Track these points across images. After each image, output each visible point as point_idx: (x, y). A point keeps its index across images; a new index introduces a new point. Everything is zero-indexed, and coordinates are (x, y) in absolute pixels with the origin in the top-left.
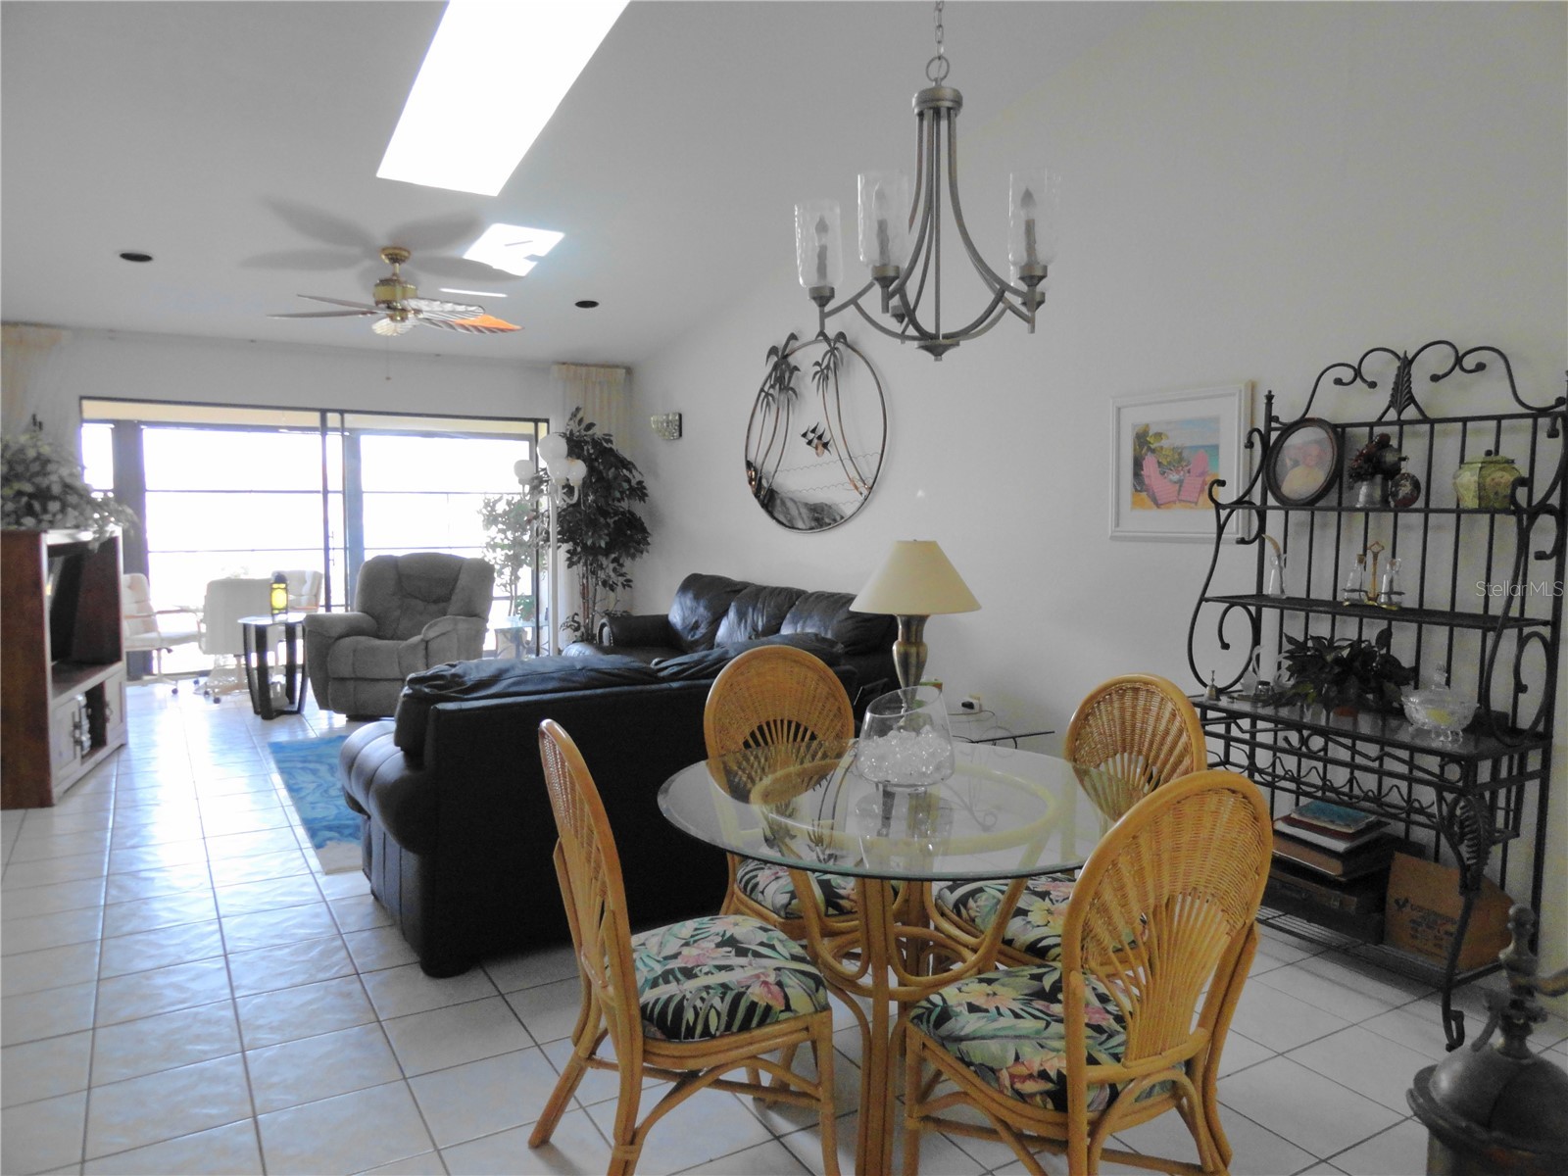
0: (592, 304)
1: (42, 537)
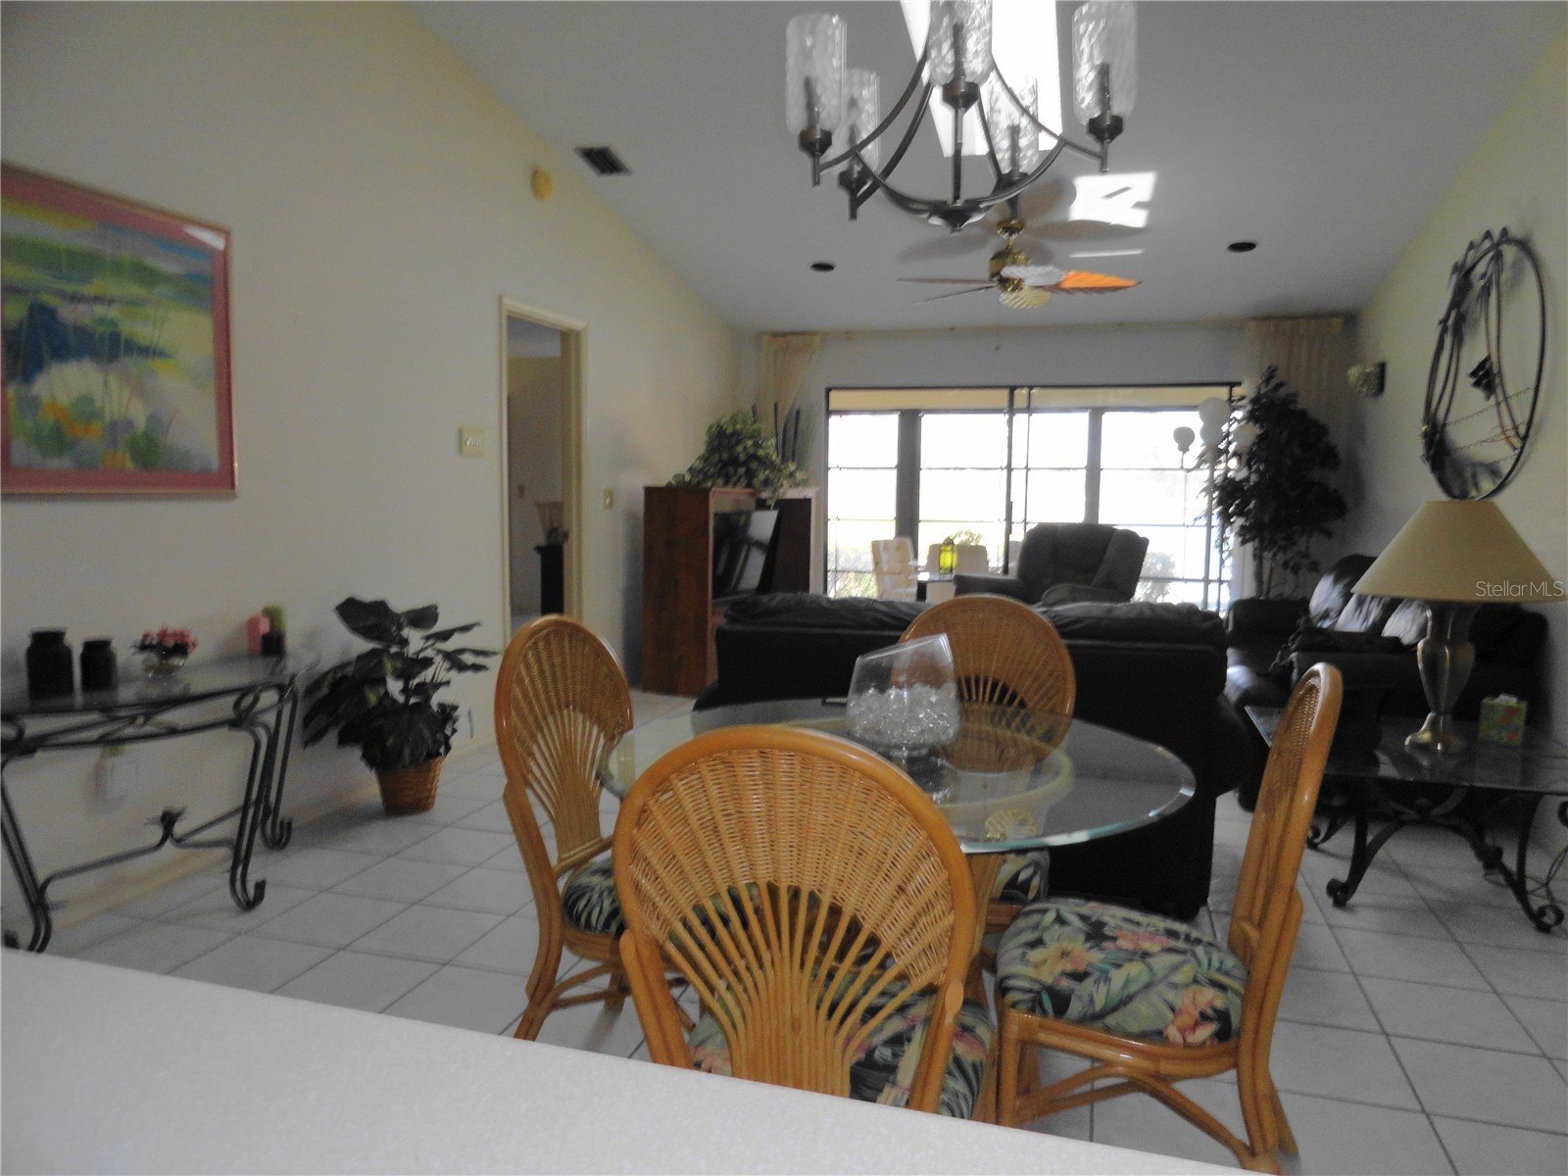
0: (1249, 246)
1: (711, 494)
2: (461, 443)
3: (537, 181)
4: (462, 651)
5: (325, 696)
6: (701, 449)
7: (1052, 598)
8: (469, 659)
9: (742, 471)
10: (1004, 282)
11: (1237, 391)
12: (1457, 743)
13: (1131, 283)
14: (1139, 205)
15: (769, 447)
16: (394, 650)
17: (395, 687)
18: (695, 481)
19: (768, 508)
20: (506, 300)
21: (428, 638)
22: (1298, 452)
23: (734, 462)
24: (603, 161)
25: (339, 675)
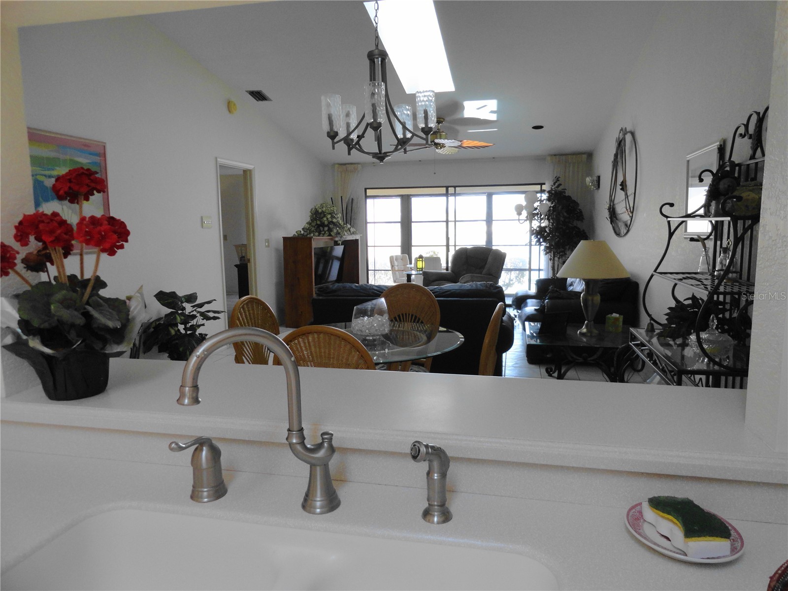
0: (541, 127)
1: (312, 239)
2: (202, 222)
3: (230, 106)
4: (208, 311)
5: (152, 332)
6: (308, 219)
7: (465, 280)
8: (211, 315)
9: (326, 229)
10: (437, 145)
11: (544, 187)
12: (595, 332)
13: (491, 144)
14: (492, 112)
15: (338, 218)
16: (180, 312)
17: (181, 327)
18: (306, 233)
19: (339, 245)
20: (219, 160)
21: (193, 307)
22: (565, 214)
23: (323, 225)
24: (258, 96)
25: (158, 323)
